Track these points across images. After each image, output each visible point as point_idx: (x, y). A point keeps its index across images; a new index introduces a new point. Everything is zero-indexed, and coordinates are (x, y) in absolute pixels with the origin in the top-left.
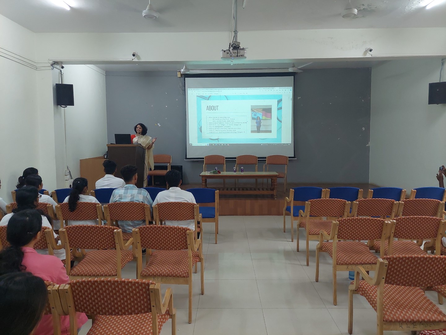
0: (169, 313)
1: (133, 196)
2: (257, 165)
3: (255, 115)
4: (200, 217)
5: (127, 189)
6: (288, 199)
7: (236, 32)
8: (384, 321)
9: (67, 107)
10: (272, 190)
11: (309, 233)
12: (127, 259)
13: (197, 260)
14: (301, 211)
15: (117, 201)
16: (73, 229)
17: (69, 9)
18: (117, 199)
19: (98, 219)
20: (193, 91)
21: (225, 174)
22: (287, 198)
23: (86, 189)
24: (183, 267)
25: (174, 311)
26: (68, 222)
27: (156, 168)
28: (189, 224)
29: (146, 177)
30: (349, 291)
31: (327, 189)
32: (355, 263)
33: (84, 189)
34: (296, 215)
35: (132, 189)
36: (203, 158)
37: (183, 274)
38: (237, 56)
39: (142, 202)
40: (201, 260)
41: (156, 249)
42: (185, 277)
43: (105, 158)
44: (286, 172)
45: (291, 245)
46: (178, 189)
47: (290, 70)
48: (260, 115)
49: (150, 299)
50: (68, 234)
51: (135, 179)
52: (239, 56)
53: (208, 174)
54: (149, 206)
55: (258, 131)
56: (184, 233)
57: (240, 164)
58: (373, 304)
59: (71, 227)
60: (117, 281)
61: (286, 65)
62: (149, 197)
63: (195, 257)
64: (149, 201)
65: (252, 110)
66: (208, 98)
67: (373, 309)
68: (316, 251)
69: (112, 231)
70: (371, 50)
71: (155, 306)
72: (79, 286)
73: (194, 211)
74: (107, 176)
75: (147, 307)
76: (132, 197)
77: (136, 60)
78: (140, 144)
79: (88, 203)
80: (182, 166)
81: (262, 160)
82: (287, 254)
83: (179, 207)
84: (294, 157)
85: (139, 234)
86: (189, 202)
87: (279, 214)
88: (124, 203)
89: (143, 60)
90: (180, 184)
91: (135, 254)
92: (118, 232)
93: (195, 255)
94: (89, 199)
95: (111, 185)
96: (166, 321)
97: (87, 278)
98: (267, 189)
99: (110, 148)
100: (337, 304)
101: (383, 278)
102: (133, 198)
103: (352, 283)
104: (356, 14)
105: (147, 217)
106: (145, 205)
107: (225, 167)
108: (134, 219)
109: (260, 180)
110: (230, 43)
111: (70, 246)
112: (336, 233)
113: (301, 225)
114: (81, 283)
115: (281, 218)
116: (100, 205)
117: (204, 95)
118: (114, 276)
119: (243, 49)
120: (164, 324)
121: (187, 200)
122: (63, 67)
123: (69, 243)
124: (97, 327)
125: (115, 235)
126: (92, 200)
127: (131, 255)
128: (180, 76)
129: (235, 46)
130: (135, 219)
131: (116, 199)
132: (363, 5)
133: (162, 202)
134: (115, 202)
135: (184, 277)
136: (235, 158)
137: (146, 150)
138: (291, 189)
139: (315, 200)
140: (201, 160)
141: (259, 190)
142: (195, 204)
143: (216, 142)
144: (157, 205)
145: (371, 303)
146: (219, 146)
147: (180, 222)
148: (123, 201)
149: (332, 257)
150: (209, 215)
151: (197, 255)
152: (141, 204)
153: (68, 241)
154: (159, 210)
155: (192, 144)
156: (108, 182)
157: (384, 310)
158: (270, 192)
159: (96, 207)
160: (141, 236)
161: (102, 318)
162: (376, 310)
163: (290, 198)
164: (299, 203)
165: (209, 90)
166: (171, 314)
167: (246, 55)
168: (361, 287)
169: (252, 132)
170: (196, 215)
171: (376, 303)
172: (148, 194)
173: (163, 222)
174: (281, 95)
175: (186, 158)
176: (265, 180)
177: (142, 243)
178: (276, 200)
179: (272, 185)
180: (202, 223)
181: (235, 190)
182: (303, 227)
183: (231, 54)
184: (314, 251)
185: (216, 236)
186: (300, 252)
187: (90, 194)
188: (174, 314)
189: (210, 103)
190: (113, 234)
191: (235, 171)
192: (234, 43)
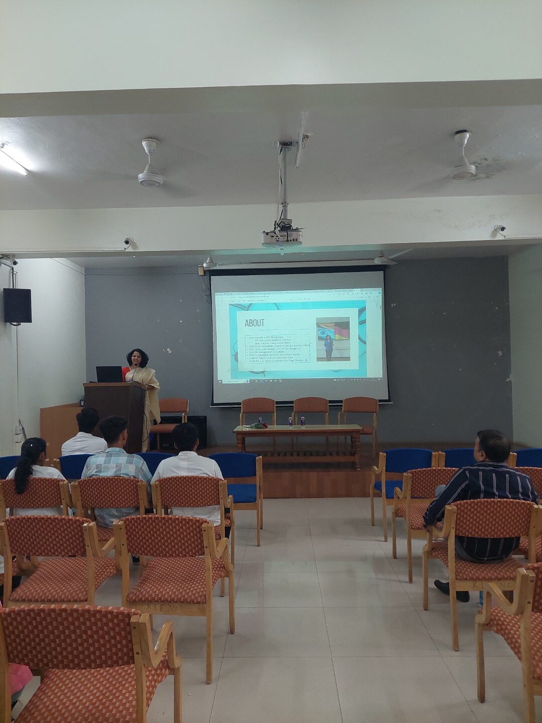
0: (167, 665)
1: (119, 467)
2: (327, 414)
3: (323, 333)
4: (229, 500)
5: (109, 455)
6: (376, 469)
7: (285, 204)
8: (534, 677)
9: (20, 324)
10: (353, 454)
11: (412, 526)
12: (106, 573)
13: (223, 573)
14: (398, 489)
15: (93, 475)
16: (22, 521)
17: (24, 173)
18: (94, 473)
19: (62, 506)
20: (224, 297)
21: (275, 429)
22: (375, 467)
23: (44, 456)
24: (197, 586)
25: (177, 662)
26: (14, 511)
27: (164, 420)
28: (210, 513)
29: (146, 435)
30: (476, 626)
31: (440, 452)
32: (487, 578)
33: (40, 456)
34: (390, 496)
35: (118, 455)
36: (239, 404)
37: (197, 598)
38: (288, 241)
39: (134, 477)
40: (228, 574)
41: (153, 555)
42: (201, 603)
43: (81, 406)
44: (375, 424)
45: (383, 548)
46: (193, 454)
47: (377, 262)
48: (331, 332)
49: (131, 641)
50: (9, 532)
51: (124, 439)
52: (291, 240)
53: (248, 429)
54: (145, 482)
55: (329, 358)
56: (199, 527)
57: (300, 413)
58: (516, 649)
59: (18, 519)
60: (88, 611)
61: (370, 254)
62: (145, 468)
63: (218, 569)
64: (145, 475)
65: (318, 325)
66: (248, 308)
67: (516, 658)
68: (423, 558)
69: (79, 526)
70: (503, 229)
71: (140, 653)
72: (15, 619)
73: (218, 490)
74: (81, 434)
75: (127, 654)
76: (117, 469)
77: (130, 249)
78: (137, 382)
79: (46, 479)
80: (205, 417)
81: (335, 405)
82: (378, 563)
83: (193, 485)
84: (389, 400)
85: (124, 531)
86: (211, 475)
87: (364, 494)
88: (104, 478)
89: (141, 249)
90: (196, 447)
91: (119, 565)
92: (90, 528)
93: (219, 566)
94: (49, 472)
95: (86, 449)
96: (162, 678)
97: (38, 604)
98: (344, 454)
99: (89, 389)
100: (459, 648)
101: (529, 603)
102: (120, 470)
103: (480, 612)
104: (474, 173)
105: (141, 502)
106: (138, 481)
107: (275, 418)
108: (120, 505)
109: (333, 439)
110: (276, 221)
111: (12, 551)
112: (453, 525)
113: (398, 513)
114: (18, 613)
115: (367, 501)
116: (66, 482)
117: (241, 303)
118: (82, 601)
119: (297, 230)
120: (159, 685)
121: (208, 473)
122: (15, 263)
123: (11, 545)
124: (45, 690)
125: (84, 532)
126: (53, 475)
127: (113, 566)
128: (203, 274)
129: (283, 225)
130: (122, 505)
131: (90, 473)
132: (486, 159)
133: (166, 476)
134: (90, 477)
135: (198, 603)
136: (292, 402)
137: (147, 392)
138: (381, 453)
139: (418, 471)
140: (236, 406)
141: (331, 455)
142: (221, 480)
143: (260, 377)
144: (158, 481)
145: (513, 646)
146: (267, 383)
147: (197, 510)
148: (102, 475)
149: (448, 566)
150: (246, 498)
151: (222, 566)
152: (132, 481)
153: (8, 543)
154: (161, 490)
155: (222, 381)
156: (82, 445)
157: (534, 659)
158: (349, 459)
159: (58, 485)
160: (127, 533)
161: (56, 674)
162: (520, 658)
163: (380, 468)
164: (395, 476)
165: (250, 294)
166: (171, 666)
167: (301, 239)
168: (495, 619)
169: (319, 359)
170: (221, 499)
171: (520, 646)
172: (143, 463)
173: (169, 510)
174: (364, 302)
175: (213, 404)
176: (342, 438)
177: (130, 546)
178: (359, 471)
179: (352, 447)
180: (234, 511)
181: (292, 455)
182: (401, 516)
183: (277, 238)
184: (420, 558)
185: (258, 532)
186: (398, 558)
187: (53, 465)
188: (176, 666)
189: (252, 315)
190: (81, 531)
191: (291, 424)
192: (283, 221)
